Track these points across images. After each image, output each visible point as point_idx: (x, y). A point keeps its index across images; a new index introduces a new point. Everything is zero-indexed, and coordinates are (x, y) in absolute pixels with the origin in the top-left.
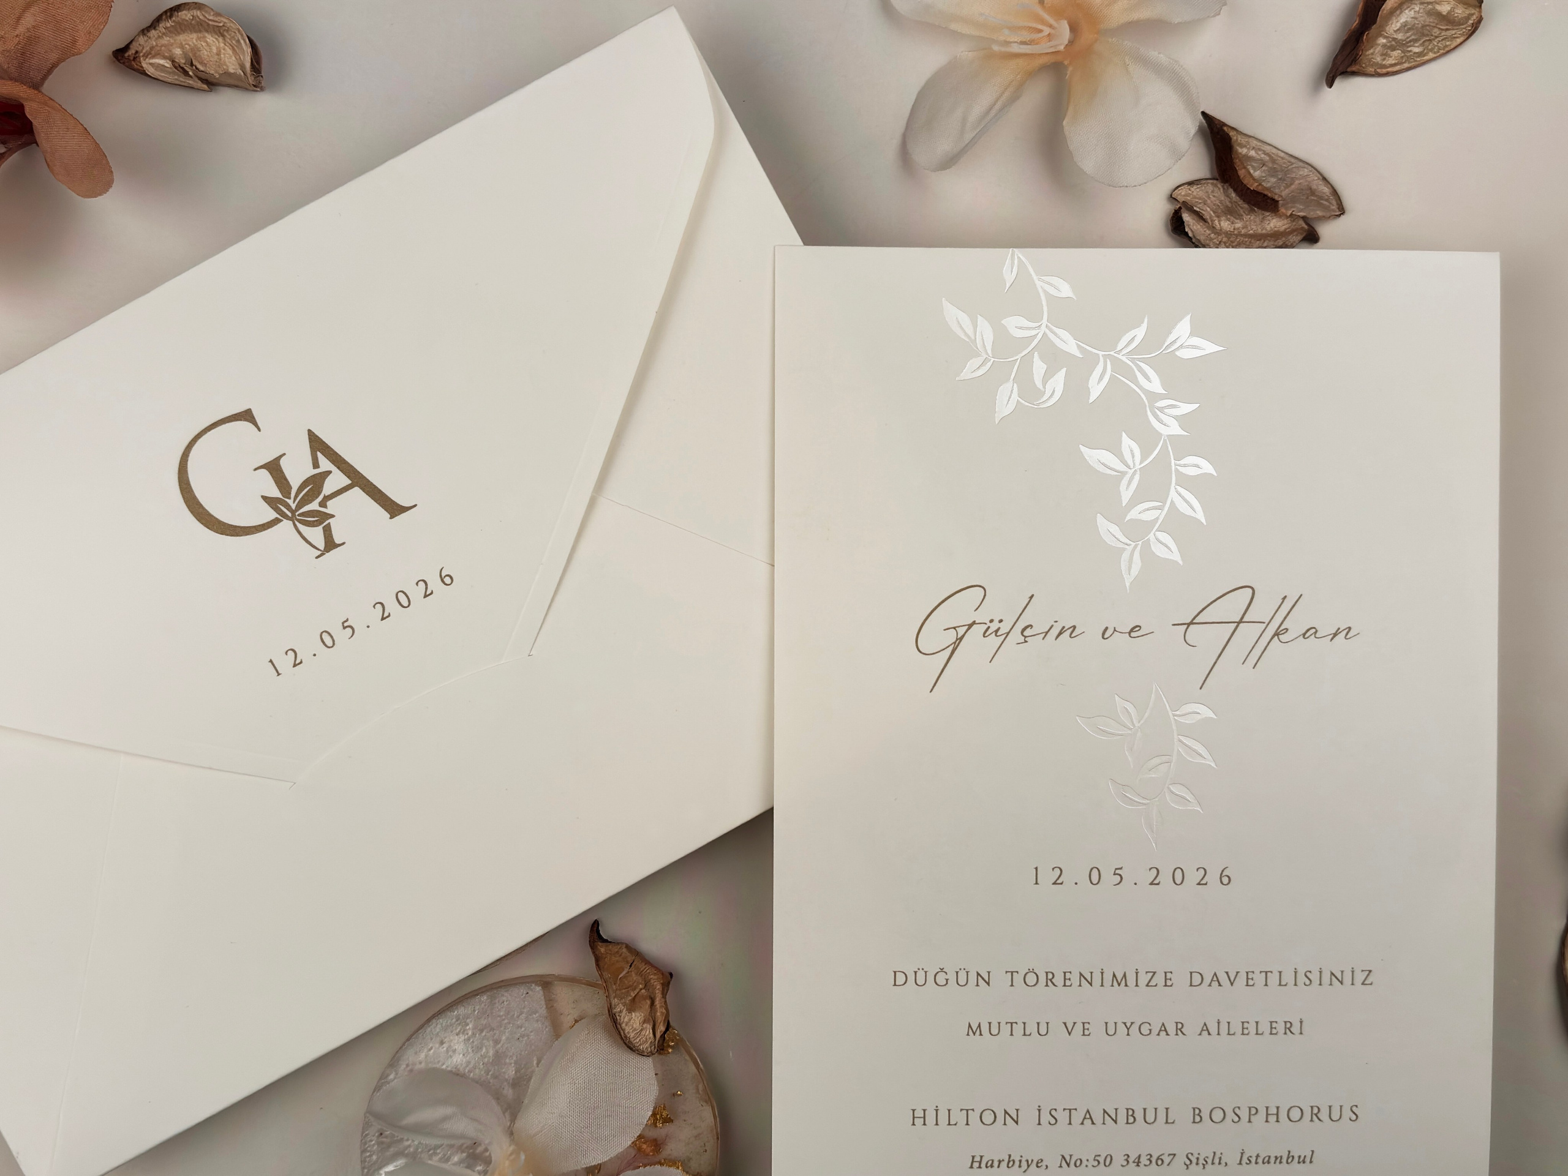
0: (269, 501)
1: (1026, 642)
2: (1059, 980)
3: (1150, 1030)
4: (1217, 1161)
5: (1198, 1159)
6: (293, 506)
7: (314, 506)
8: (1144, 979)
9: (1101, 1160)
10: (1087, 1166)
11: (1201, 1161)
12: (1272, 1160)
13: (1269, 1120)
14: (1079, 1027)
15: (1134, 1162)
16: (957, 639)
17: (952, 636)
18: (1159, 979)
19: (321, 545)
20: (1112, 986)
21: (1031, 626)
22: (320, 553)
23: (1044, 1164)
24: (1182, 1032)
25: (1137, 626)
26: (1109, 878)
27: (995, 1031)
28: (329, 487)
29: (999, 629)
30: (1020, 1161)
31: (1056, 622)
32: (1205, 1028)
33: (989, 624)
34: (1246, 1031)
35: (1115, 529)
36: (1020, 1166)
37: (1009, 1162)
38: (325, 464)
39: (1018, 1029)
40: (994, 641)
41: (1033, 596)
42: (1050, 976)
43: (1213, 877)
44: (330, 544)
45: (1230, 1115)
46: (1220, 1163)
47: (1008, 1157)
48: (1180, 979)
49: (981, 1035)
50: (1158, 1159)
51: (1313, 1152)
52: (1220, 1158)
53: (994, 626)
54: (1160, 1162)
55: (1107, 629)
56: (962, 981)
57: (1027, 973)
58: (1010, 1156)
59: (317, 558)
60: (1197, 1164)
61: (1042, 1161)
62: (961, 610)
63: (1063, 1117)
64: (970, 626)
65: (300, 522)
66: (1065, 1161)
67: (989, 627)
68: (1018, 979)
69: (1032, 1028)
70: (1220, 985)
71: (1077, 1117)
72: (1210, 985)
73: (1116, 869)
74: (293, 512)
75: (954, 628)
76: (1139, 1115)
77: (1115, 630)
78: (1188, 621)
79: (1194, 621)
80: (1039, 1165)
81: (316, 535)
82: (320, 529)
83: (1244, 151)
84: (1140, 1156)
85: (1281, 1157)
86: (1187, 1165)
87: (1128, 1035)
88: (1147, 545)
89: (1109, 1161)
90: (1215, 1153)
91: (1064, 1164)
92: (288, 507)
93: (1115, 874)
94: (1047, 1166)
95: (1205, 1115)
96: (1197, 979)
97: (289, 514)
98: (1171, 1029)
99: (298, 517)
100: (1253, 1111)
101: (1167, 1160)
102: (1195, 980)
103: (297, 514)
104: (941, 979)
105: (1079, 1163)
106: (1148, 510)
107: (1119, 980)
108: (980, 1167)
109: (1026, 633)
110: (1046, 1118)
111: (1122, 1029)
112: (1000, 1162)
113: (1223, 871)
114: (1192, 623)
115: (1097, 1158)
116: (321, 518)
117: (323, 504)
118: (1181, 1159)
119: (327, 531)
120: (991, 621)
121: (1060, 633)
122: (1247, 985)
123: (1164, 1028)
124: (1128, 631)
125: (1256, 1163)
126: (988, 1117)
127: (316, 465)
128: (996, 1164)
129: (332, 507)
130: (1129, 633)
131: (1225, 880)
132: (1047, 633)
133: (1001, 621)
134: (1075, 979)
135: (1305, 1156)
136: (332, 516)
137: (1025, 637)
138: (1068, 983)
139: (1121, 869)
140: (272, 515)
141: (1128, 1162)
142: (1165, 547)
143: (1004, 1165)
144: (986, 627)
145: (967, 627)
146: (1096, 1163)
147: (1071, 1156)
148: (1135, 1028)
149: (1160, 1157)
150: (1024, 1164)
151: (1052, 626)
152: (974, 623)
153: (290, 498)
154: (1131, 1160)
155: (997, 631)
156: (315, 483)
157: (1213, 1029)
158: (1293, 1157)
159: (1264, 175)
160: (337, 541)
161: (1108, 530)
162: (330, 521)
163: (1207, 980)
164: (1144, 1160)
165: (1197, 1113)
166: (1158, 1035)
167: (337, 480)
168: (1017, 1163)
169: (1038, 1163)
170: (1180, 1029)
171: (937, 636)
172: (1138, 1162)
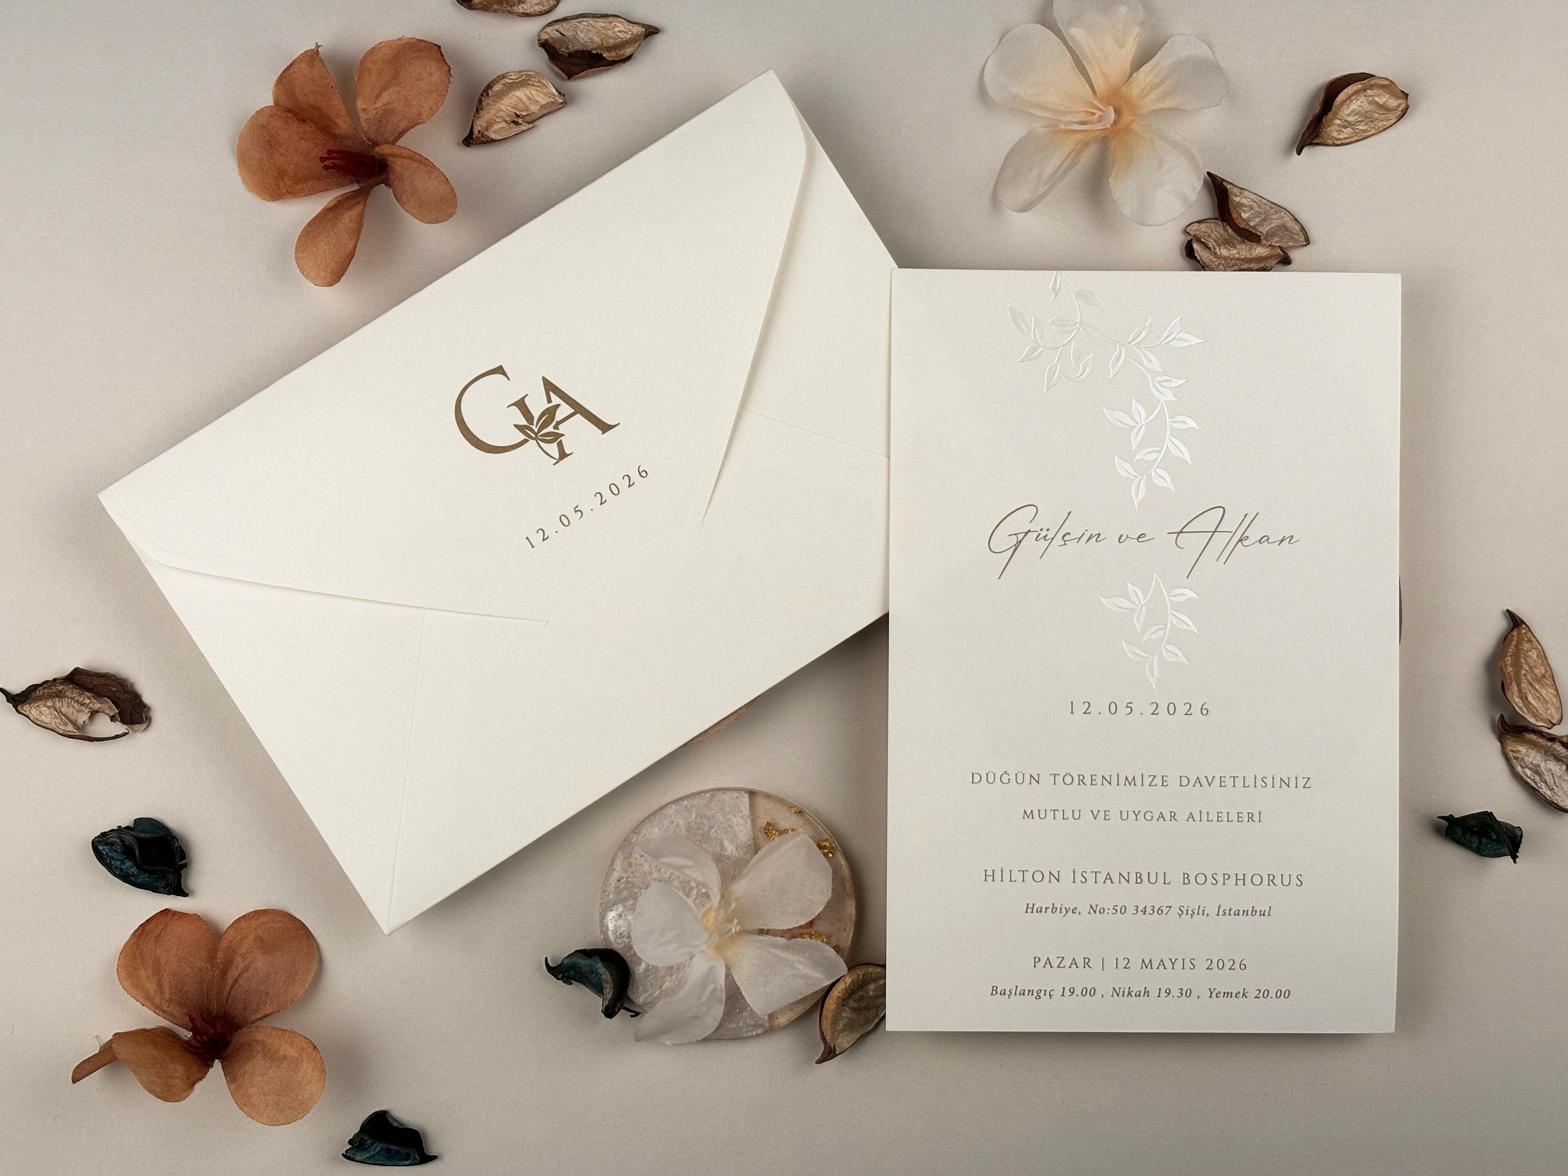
0: (518, 427)
1: (1066, 544)
2: (1088, 780)
3: (1152, 817)
4: (1201, 913)
5: (1187, 910)
6: (536, 430)
7: (550, 429)
8: (1147, 781)
9: (1118, 909)
10: (1108, 913)
11: (1190, 912)
12: (1241, 913)
13: (1238, 884)
14: (1102, 814)
15: (1142, 911)
16: (1017, 543)
17: (1013, 541)
18: (1158, 781)
19: (556, 455)
20: (1125, 785)
21: (1069, 533)
22: (555, 462)
23: (1078, 911)
25: (1143, 534)
26: (1123, 710)
27: (1043, 816)
28: (560, 416)
29: (1047, 535)
30: (1061, 908)
31: (1086, 530)
32: (1191, 816)
33: (1040, 532)
34: (1220, 820)
35: (1127, 466)
36: (1061, 912)
37: (1053, 909)
38: (556, 400)
39: (1059, 815)
40: (1043, 544)
41: (1070, 512)
42: (1081, 778)
43: (1196, 710)
44: (563, 456)
45: (1210, 880)
46: (1203, 915)
47: (1052, 905)
48: (1173, 781)
49: (1033, 818)
50: (1159, 909)
51: (1270, 908)
52: (1203, 910)
53: (1043, 534)
54: (1160, 912)
55: (1121, 536)
56: (1020, 781)
57: (1065, 775)
58: (1054, 904)
59: (554, 464)
60: (1187, 914)
61: (1076, 908)
62: (1020, 522)
63: (1091, 877)
64: (1026, 533)
65: (541, 440)
66: (1093, 909)
67: (1039, 534)
68: (1059, 779)
69: (1068, 814)
70: (1201, 786)
71: (1101, 878)
72: (1194, 786)
73: (1128, 703)
74: (536, 434)
75: (1015, 534)
76: (1145, 877)
77: (1127, 537)
78: (1179, 531)
79: (1183, 531)
80: (1075, 912)
81: (553, 449)
82: (555, 445)
83: (1237, 199)
84: (1145, 907)
85: (1248, 911)
86: (1180, 915)
87: (1136, 820)
88: (1149, 476)
89: (1124, 910)
90: (1199, 907)
91: (1092, 912)
92: (532, 430)
93: (1127, 707)
94: (1080, 913)
95: (1192, 878)
96: (1185, 781)
97: (533, 436)
98: (1167, 816)
99: (540, 438)
100: (1226, 877)
101: (1165, 910)
102: (1184, 781)
103: (539, 435)
104: (1005, 778)
105: (1103, 911)
106: (1150, 452)
107: (1130, 781)
108: (1032, 912)
109: (1065, 539)
110: (1079, 878)
111: (1132, 816)
112: (1046, 909)
113: (1203, 706)
114: (1181, 532)
115: (1115, 907)
116: (556, 437)
117: (556, 427)
118: (1175, 910)
119: (561, 446)
120: (1041, 530)
121: (1089, 539)
122: (1221, 787)
123: (1162, 816)
124: (1136, 537)
125: (1229, 916)
126: (1038, 877)
127: (549, 400)
128: (1044, 910)
129: (562, 429)
130: (1138, 539)
131: (1205, 712)
132: (1080, 538)
133: (1048, 530)
134: (1099, 780)
135: (1265, 911)
136: (563, 435)
137: (1065, 541)
138: (1094, 783)
139: (1131, 703)
140: (522, 437)
141: (1137, 911)
142: (1164, 480)
143: (1049, 911)
144: (1037, 534)
145: (1024, 534)
146: (1115, 911)
147: (1097, 906)
148: (1141, 815)
149: (1161, 908)
150: (1064, 911)
151: (1084, 534)
152: (1029, 531)
153: (533, 425)
154: (1139, 909)
155: (1045, 537)
156: (551, 412)
157: (1197, 817)
158: (1256, 911)
159: (1251, 216)
160: (568, 453)
161: (1124, 469)
162: (561, 438)
163: (1192, 782)
164: (1149, 910)
165: (1186, 876)
166: (1158, 820)
167: (565, 410)
168: (1059, 910)
169: (1073, 910)
170: (1173, 818)
171: (1003, 540)
172: (1145, 912)
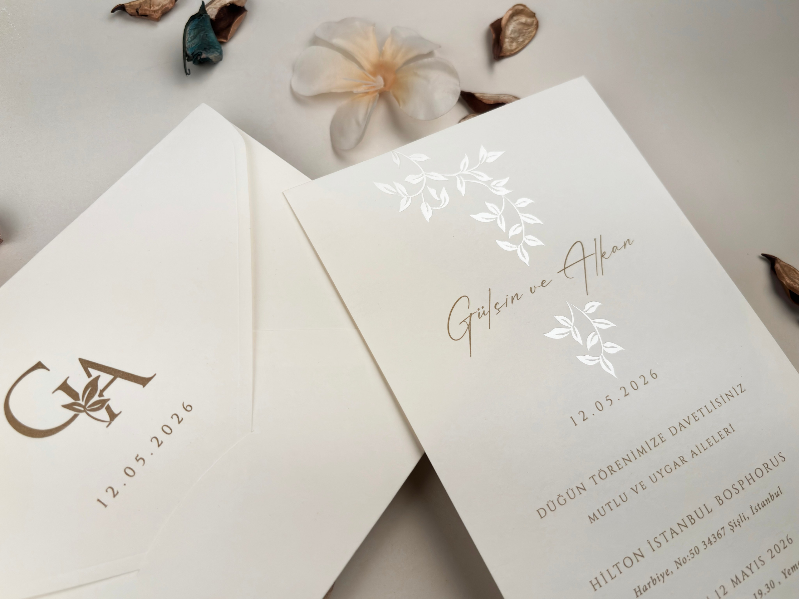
0: (68, 407)
1: (500, 311)
2: (615, 468)
3: (671, 468)
4: (743, 519)
5: (734, 523)
6: (83, 404)
7: (96, 398)
8: (651, 444)
9: (693, 551)
10: (689, 560)
11: (737, 523)
12: (765, 503)
13: (751, 483)
14: (639, 486)
15: (708, 543)
16: (468, 326)
17: (465, 326)
18: (658, 440)
19: (107, 418)
20: (640, 456)
21: (497, 303)
22: (107, 424)
23: (669, 572)
24: (684, 461)
25: (543, 281)
26: (606, 404)
27: (603, 513)
28: (101, 384)
29: (484, 311)
30: (658, 577)
31: (507, 296)
32: (693, 453)
33: (478, 312)
34: (711, 444)
35: (507, 243)
36: (660, 581)
37: (653, 581)
38: (95, 373)
39: (613, 505)
40: (485, 318)
41: (490, 289)
42: (610, 468)
43: (649, 378)
44: (113, 416)
45: (733, 491)
46: (745, 519)
47: (651, 579)
48: (667, 435)
49: (597, 519)
50: (718, 535)
51: (779, 487)
52: (744, 516)
53: (481, 311)
54: (720, 536)
55: (531, 288)
56: (572, 496)
57: (599, 473)
58: (651, 577)
59: (107, 427)
60: (736, 526)
61: (667, 570)
62: (461, 312)
63: (661, 539)
64: (470, 316)
65: (90, 410)
66: (678, 563)
67: (479, 313)
68: (597, 478)
69: (619, 501)
70: (685, 428)
71: (668, 534)
72: (681, 430)
73: (606, 397)
74: (84, 407)
75: (464, 321)
76: (694, 516)
77: (535, 287)
78: (563, 268)
79: (565, 267)
80: (668, 574)
81: (103, 414)
82: (103, 411)
84: (709, 539)
85: (768, 499)
86: (733, 530)
87: (663, 477)
88: (525, 243)
89: (697, 551)
90: (739, 515)
91: (679, 566)
92: (80, 405)
93: (607, 400)
95: (722, 497)
96: (673, 430)
97: (82, 409)
98: (679, 462)
99: (88, 409)
100: (741, 482)
101: (721, 532)
102: (674, 431)
103: (87, 407)
104: (561, 501)
105: (685, 561)
106: (516, 229)
107: (642, 452)
108: (642, 594)
109: (497, 308)
110: (655, 545)
111: (658, 476)
112: (649, 584)
113: (650, 372)
115: (691, 552)
116: (102, 403)
117: (101, 395)
118: (728, 528)
119: (109, 409)
120: (479, 309)
121: (512, 300)
122: (696, 421)
123: (676, 464)
124: (541, 285)
125: (760, 509)
126: (628, 563)
127: (89, 376)
128: (648, 587)
129: (106, 395)
130: (542, 285)
131: (654, 376)
132: (506, 303)
133: (483, 307)
134: (622, 463)
135: (777, 492)
136: (108, 400)
137: (498, 309)
138: (620, 467)
139: (608, 396)
140: (72, 413)
141: (706, 545)
142: (533, 241)
143: (651, 584)
144: (477, 313)
145: (469, 318)
146: (692, 555)
147: (679, 558)
148: (663, 471)
149: (718, 533)
150: (661, 578)
151: (507, 298)
152: (471, 314)
153: (79, 400)
154: (706, 543)
155: (484, 313)
156: (92, 386)
157: (697, 451)
158: (773, 495)
160: (116, 412)
161: (506, 246)
162: (109, 403)
163: (678, 429)
164: (713, 540)
165: (718, 498)
166: (676, 469)
167: (105, 378)
168: (657, 580)
169: (666, 573)
170: (683, 461)
171: (458, 330)
172: (711, 542)
